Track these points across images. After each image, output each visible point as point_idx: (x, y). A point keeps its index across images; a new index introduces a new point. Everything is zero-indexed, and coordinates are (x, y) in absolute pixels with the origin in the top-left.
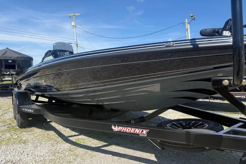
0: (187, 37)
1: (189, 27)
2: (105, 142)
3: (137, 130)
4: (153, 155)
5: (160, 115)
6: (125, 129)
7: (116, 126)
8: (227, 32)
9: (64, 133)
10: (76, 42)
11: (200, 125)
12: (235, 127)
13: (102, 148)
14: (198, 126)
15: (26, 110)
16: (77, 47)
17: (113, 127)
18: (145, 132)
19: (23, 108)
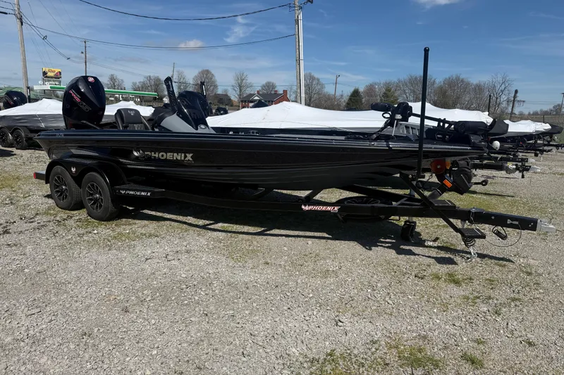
0: (297, 36)
1: (301, 17)
3: (329, 208)
4: (325, 234)
6: (316, 208)
7: (306, 206)
8: (399, 115)
11: (372, 201)
16: (22, 24)
17: (303, 207)
18: (336, 208)
19: (123, 190)
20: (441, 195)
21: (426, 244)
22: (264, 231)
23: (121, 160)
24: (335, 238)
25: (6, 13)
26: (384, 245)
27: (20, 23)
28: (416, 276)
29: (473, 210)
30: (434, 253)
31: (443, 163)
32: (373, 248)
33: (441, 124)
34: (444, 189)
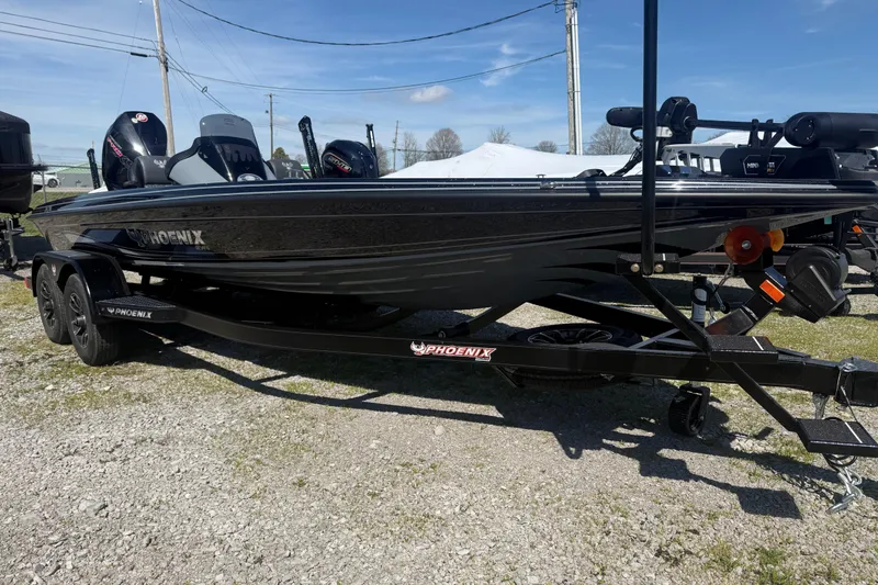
0: (569, 53)
1: (575, 20)
2: (368, 388)
3: (469, 350)
4: (494, 408)
5: (498, 321)
6: (443, 350)
7: (420, 344)
8: (665, 129)
9: (242, 373)
10: (163, 48)
11: (597, 335)
12: (662, 337)
13: (368, 401)
14: (593, 337)
15: (123, 312)
16: (167, 70)
17: (414, 347)
18: (487, 352)
19: (112, 306)
20: (755, 322)
21: (735, 445)
22: (369, 396)
23: (123, 251)
24: (509, 420)
25: (145, 56)
26: (617, 444)
27: (163, 69)
28: (659, 553)
29: (849, 367)
30: (742, 474)
31: (760, 235)
32: (586, 452)
33: (761, 135)
34: (762, 306)
